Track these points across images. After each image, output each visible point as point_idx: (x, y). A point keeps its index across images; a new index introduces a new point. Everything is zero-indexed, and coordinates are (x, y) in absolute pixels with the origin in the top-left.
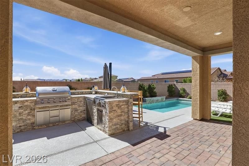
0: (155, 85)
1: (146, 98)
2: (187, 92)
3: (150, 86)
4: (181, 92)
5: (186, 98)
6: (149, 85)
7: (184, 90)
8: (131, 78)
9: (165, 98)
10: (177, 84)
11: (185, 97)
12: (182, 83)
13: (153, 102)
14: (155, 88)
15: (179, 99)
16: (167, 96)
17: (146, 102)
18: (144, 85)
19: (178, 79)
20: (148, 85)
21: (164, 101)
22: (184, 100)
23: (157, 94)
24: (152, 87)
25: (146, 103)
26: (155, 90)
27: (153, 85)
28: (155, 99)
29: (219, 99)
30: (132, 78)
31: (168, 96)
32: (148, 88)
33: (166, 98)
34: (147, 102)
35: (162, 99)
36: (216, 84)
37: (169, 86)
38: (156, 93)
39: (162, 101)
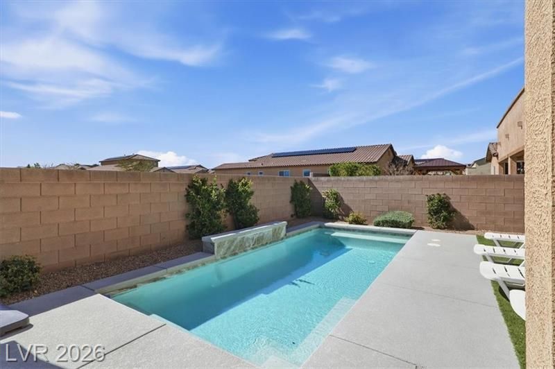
0: (250, 183)
1: (213, 239)
2: (346, 202)
3: (232, 187)
4: (329, 202)
5: (343, 220)
6: (231, 182)
7: (337, 198)
8: (198, 166)
9: (285, 228)
10: (317, 181)
11: (340, 217)
12: (328, 175)
13: (242, 248)
14: (252, 193)
15: (327, 224)
16: (289, 218)
17: (213, 253)
18: (209, 183)
19: (310, 168)
20: (225, 183)
21: (282, 239)
22: (339, 229)
23: (259, 214)
24: (240, 189)
25: (212, 257)
26: (251, 201)
27: (245, 185)
28: (249, 236)
29: (431, 223)
30: (200, 166)
31: (292, 216)
32: (227, 193)
33: (289, 228)
34: (220, 253)
35: (276, 232)
36: (422, 179)
37: (296, 184)
38: (255, 212)
39: (276, 238)
